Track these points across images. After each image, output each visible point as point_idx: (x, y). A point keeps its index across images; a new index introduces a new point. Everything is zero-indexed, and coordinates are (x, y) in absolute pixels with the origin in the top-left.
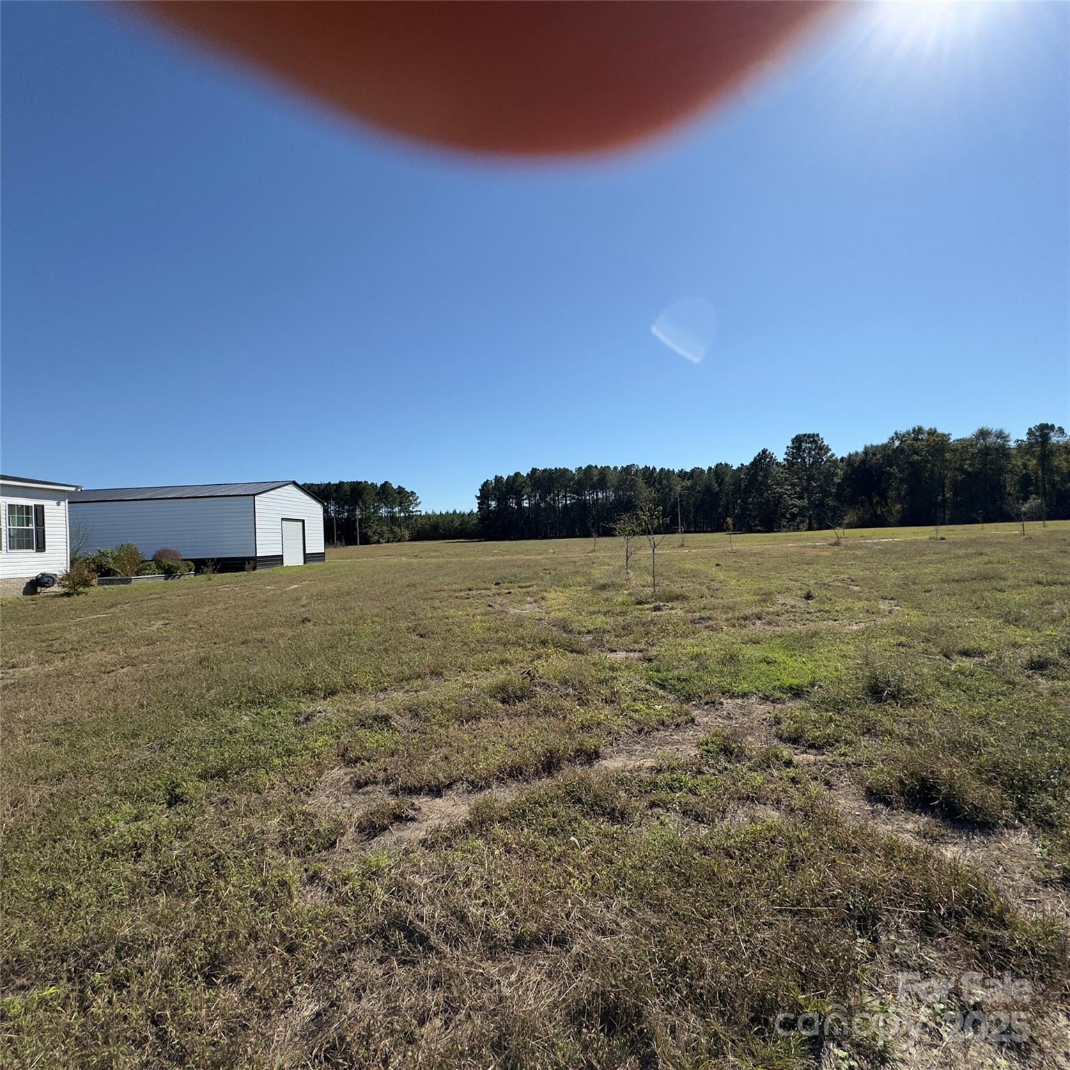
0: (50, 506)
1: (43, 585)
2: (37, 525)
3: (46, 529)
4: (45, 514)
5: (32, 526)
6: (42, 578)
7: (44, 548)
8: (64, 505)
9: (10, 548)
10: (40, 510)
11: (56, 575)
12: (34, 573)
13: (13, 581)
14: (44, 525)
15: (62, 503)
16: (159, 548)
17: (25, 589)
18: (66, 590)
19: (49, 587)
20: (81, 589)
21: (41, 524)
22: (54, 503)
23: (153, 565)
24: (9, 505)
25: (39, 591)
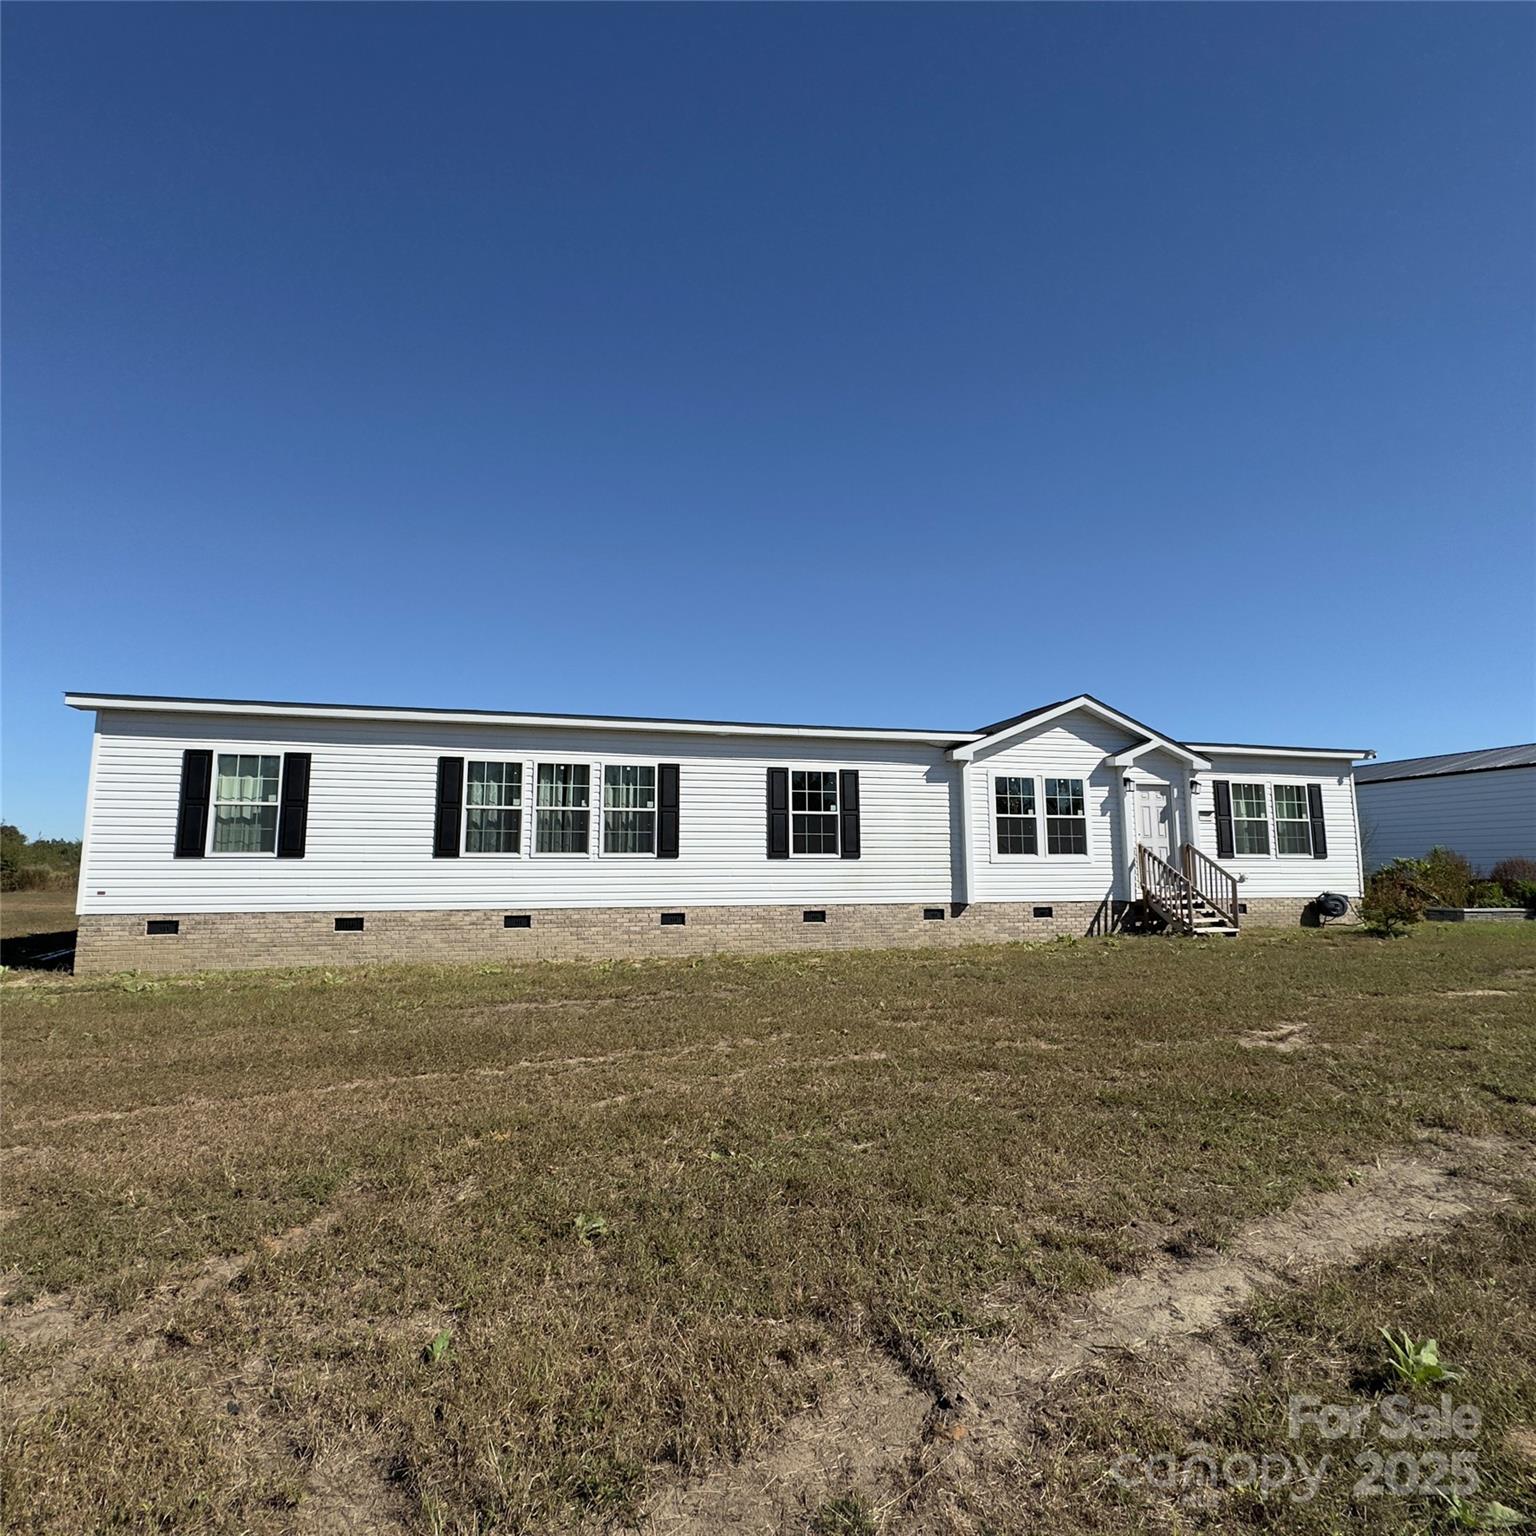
0: (1328, 785)
1: (1328, 912)
2: (1312, 816)
3: (1326, 823)
4: (1324, 799)
5: (1306, 819)
6: (1326, 901)
7: (1325, 852)
8: (1349, 781)
9: (1280, 852)
10: (1315, 791)
11: (1346, 897)
12: (1313, 891)
13: (1287, 902)
14: (1322, 817)
15: (1346, 781)
16: (1504, 857)
17: (1303, 915)
18: (1373, 924)
19: (1335, 916)
20: (1399, 925)
21: (1317, 814)
22: (1334, 780)
23: (1497, 890)
24: (1275, 786)
25: (1322, 921)
